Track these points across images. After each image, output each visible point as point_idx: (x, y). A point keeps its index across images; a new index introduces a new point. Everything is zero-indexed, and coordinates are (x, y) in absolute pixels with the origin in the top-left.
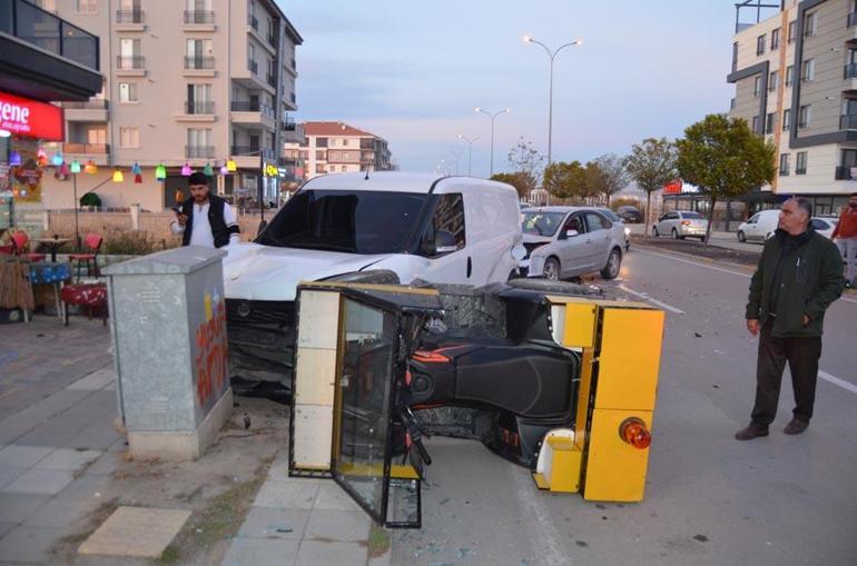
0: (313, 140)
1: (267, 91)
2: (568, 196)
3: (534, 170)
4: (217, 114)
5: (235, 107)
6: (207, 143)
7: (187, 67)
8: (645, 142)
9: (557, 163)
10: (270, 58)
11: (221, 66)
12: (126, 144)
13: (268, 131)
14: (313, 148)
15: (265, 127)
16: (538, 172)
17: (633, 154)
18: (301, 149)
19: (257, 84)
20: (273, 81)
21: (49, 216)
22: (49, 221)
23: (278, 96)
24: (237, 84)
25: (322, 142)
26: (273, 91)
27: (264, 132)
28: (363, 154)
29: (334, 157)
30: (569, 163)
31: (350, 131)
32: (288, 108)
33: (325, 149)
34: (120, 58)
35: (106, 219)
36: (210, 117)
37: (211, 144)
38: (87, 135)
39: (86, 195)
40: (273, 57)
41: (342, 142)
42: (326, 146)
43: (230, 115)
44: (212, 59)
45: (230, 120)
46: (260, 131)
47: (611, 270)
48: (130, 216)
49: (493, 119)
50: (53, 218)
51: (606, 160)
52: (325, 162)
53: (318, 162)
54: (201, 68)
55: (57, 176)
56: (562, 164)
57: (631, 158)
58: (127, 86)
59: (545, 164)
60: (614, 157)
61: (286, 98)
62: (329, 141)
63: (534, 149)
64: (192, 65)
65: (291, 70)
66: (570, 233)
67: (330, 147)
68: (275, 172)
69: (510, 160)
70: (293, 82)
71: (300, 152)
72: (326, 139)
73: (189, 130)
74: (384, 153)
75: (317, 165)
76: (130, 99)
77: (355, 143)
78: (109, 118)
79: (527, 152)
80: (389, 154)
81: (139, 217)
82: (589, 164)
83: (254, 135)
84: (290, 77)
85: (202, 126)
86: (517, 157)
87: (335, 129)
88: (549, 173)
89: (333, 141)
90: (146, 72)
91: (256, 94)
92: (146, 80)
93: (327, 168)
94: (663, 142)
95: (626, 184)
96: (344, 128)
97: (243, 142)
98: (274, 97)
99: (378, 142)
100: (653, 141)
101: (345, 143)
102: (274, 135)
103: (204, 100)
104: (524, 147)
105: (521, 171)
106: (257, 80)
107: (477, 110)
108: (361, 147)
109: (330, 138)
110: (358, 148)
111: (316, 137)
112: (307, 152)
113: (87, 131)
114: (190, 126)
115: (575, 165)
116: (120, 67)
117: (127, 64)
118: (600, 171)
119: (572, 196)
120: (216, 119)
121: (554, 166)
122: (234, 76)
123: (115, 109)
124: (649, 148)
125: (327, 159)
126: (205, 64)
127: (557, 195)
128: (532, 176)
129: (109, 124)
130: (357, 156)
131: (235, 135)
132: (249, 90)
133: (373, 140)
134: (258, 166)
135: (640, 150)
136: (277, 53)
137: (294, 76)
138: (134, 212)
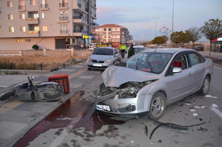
0: (107, 29)
1: (85, 13)
2: (179, 43)
3: (168, 35)
4: (69, 20)
5: (74, 18)
6: (66, 29)
7: (60, 6)
8: (209, 20)
9: (175, 32)
10: (86, 3)
11: (70, 6)
12: (44, 30)
13: (86, 25)
14: (107, 31)
15: (84, 24)
16: (169, 36)
17: (205, 25)
18: (104, 31)
19: (82, 11)
20: (87, 10)
21: (22, 52)
22: (22, 53)
23: (89, 15)
24: (75, 11)
25: (110, 30)
26: (87, 13)
27: (84, 25)
28: (121, 32)
29: (113, 33)
30: (179, 32)
31: (118, 26)
32: (93, 19)
33: (111, 31)
34: (41, 5)
35: (37, 53)
36: (67, 21)
37: (68, 29)
38: (34, 28)
39: (34, 45)
40: (87, 3)
41: (115, 29)
42: (111, 30)
43: (73, 20)
44: (67, 4)
45: (73, 22)
46: (83, 25)
47: (204, 89)
48: (43, 51)
49: (156, 21)
50: (23, 52)
51: (192, 29)
52: (111, 35)
53: (109, 35)
54: (64, 6)
55: (27, 40)
56: (177, 32)
57: (204, 27)
58: (44, 13)
59: (171, 32)
60: (196, 28)
61: (93, 15)
62: (112, 29)
63: (168, 28)
64: (62, 6)
65: (95, 7)
66: (175, 70)
67: (112, 31)
68: (88, 37)
69: (160, 32)
70: (95, 11)
71: (104, 32)
72: (111, 29)
73: (61, 25)
74: (127, 32)
75: (109, 36)
76: (45, 17)
77: (119, 29)
78: (39, 23)
79: (165, 29)
80: (128, 32)
81: (46, 52)
82: (186, 31)
83: (81, 26)
84: (94, 9)
85: (64, 24)
86: (162, 31)
87: (114, 26)
88: (172, 35)
89: (113, 29)
90: (49, 9)
91: (82, 14)
92: (49, 11)
93: (111, 36)
94: (217, 20)
95: (200, 38)
96: (116, 25)
97: (78, 28)
98: (88, 15)
99: (125, 29)
100: (213, 20)
101: (116, 30)
102: (88, 26)
103: (65, 16)
104: (165, 28)
105: (164, 35)
106: (81, 10)
107: (151, 18)
108: (121, 30)
109: (112, 28)
110: (120, 31)
111: (108, 28)
112: (106, 32)
113: (34, 27)
114: (61, 24)
115: (181, 32)
116: (41, 8)
117: (44, 7)
118: (190, 33)
119: (180, 43)
120: (69, 22)
121: (174, 33)
122: (74, 8)
123: (41, 20)
124: (211, 23)
125: (111, 34)
126: (65, 5)
127: (175, 43)
128: (167, 37)
129: (39, 25)
130: (119, 33)
131: (75, 26)
132: (80, 13)
133: (124, 28)
134: (81, 35)
135: (208, 24)
136: (89, 1)
137: (96, 9)
138: (44, 50)
